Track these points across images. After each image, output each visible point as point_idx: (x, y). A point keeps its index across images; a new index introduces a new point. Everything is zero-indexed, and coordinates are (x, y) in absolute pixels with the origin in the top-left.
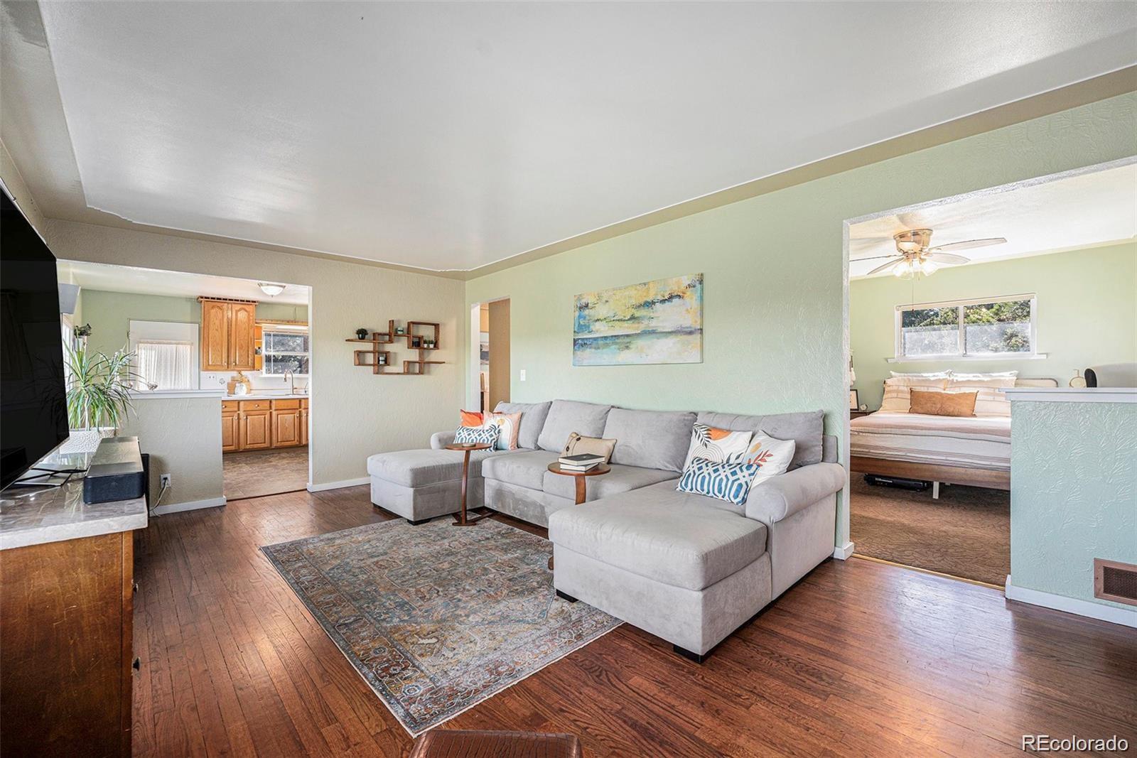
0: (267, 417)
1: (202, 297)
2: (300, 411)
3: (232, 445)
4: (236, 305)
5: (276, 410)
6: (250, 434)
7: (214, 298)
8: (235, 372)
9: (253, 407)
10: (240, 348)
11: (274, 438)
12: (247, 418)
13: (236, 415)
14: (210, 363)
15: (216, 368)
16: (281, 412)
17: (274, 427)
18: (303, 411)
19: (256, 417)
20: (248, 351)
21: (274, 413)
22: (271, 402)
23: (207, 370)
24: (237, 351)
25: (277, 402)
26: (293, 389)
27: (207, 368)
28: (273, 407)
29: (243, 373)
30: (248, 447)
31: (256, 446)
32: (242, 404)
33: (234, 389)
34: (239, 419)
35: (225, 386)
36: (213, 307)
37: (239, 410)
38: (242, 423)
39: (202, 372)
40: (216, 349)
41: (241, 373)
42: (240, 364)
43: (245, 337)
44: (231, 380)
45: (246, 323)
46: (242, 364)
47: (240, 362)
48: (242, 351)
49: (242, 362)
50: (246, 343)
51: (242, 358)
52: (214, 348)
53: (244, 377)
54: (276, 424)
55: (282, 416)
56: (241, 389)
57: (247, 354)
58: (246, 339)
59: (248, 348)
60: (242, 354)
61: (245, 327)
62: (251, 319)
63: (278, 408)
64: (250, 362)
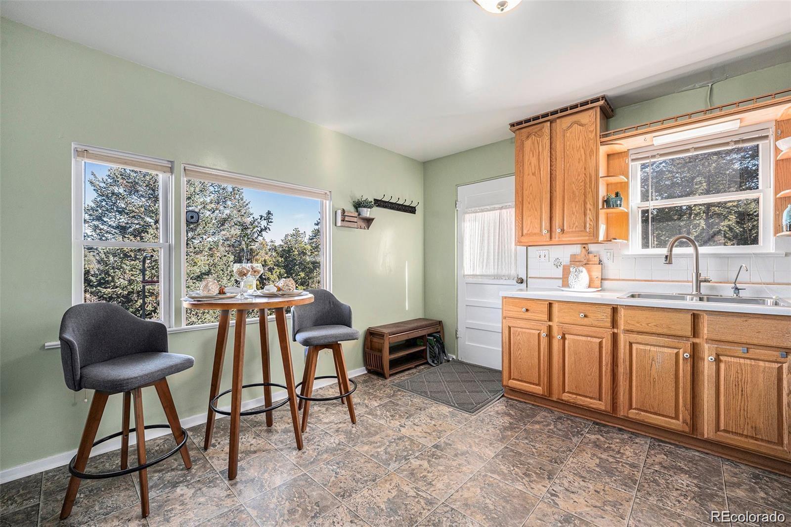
0: (606, 343)
2: (695, 345)
3: (539, 385)
4: (564, 119)
5: (627, 331)
6: (570, 373)
7: (529, 121)
9: (575, 316)
11: (622, 397)
12: (565, 338)
13: (545, 327)
14: (525, 232)
15: (532, 240)
16: (641, 338)
18: (706, 345)
21: (623, 338)
22: (615, 310)
24: (566, 207)
25: (630, 312)
28: (621, 324)
29: (590, 247)
31: (581, 401)
32: (557, 308)
34: (550, 336)
35: (560, 272)
36: (528, 137)
37: (550, 320)
38: (556, 345)
40: (532, 207)
41: (586, 248)
42: (571, 230)
43: (579, 175)
44: (570, 261)
45: (581, 149)
46: (574, 230)
47: (570, 226)
48: (573, 205)
49: (575, 227)
50: (581, 187)
51: (574, 218)
52: (530, 206)
53: (592, 255)
54: (628, 363)
55: (642, 347)
56: (575, 277)
57: (583, 209)
58: (581, 181)
59: (585, 197)
60: (573, 211)
61: (580, 156)
62: (592, 138)
63: (633, 327)
64: (589, 224)
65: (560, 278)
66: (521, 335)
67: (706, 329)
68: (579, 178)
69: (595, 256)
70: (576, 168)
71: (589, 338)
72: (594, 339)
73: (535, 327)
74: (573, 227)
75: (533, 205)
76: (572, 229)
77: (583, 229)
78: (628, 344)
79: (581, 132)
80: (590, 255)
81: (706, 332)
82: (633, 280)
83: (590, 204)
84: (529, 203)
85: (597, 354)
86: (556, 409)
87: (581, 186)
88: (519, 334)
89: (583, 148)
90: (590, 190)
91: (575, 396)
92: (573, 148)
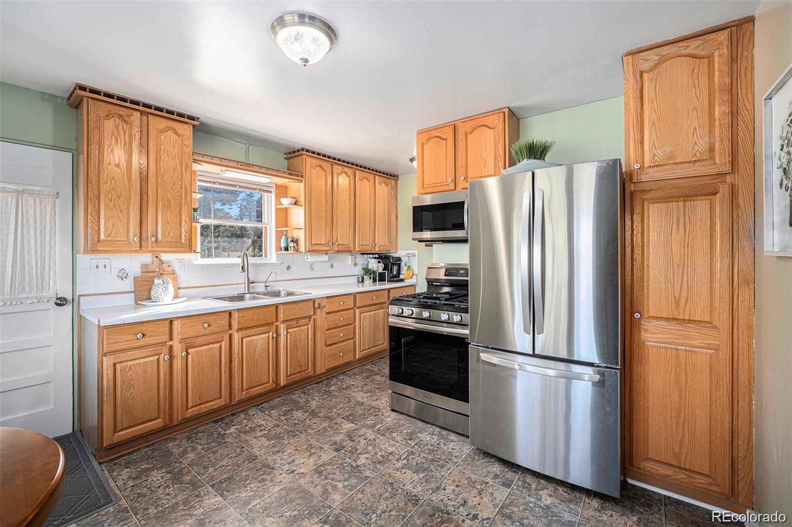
0: (225, 344)
1: (83, 88)
2: (277, 326)
3: (158, 418)
4: (158, 119)
5: (238, 330)
6: (194, 387)
7: (111, 96)
8: (149, 255)
9: (197, 329)
10: (164, 207)
11: (236, 386)
12: (188, 354)
13: (166, 350)
14: (102, 237)
15: (113, 247)
16: (248, 332)
17: (236, 363)
18: (282, 326)
19: (206, 347)
20: (181, 214)
21: (236, 336)
22: (230, 313)
23: (94, 251)
24: (159, 212)
25: (242, 314)
26: (249, 283)
27: (95, 246)
28: (235, 325)
29: (165, 257)
30: (190, 413)
31: (205, 407)
32: (176, 325)
33: (150, 290)
34: (171, 357)
35: (128, 285)
36: (108, 116)
37: (171, 339)
38: (178, 364)
39: (80, 257)
40: (115, 205)
41: (159, 257)
42: (166, 240)
43: (174, 184)
44: (142, 272)
45: (177, 159)
46: (169, 240)
47: (165, 236)
48: (168, 214)
49: (170, 237)
50: (177, 198)
51: (169, 227)
52: (112, 205)
53: (166, 264)
54: (240, 356)
55: (249, 339)
56: (164, 289)
57: (178, 220)
58: (176, 191)
59: (181, 208)
60: (168, 220)
61: (175, 166)
62: (187, 152)
63: (244, 325)
64: (185, 235)
65: (132, 292)
66: (133, 369)
67: (282, 315)
68: (175, 187)
69: (168, 266)
70: (171, 176)
71: (210, 345)
72: (215, 344)
73: (154, 353)
74: (168, 237)
75: (117, 204)
76: (168, 238)
77: (178, 240)
78: (241, 339)
79: (176, 141)
80: (163, 264)
81: (282, 316)
82: (202, 287)
83: (186, 216)
84: (111, 201)
85: (218, 357)
86: (174, 434)
87: (177, 196)
88: (130, 368)
89: (178, 158)
90: (186, 202)
91: (198, 407)
92: (168, 154)
